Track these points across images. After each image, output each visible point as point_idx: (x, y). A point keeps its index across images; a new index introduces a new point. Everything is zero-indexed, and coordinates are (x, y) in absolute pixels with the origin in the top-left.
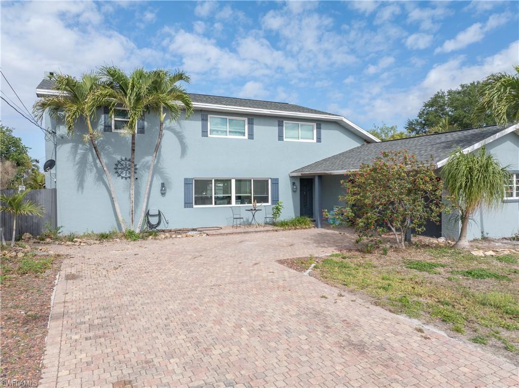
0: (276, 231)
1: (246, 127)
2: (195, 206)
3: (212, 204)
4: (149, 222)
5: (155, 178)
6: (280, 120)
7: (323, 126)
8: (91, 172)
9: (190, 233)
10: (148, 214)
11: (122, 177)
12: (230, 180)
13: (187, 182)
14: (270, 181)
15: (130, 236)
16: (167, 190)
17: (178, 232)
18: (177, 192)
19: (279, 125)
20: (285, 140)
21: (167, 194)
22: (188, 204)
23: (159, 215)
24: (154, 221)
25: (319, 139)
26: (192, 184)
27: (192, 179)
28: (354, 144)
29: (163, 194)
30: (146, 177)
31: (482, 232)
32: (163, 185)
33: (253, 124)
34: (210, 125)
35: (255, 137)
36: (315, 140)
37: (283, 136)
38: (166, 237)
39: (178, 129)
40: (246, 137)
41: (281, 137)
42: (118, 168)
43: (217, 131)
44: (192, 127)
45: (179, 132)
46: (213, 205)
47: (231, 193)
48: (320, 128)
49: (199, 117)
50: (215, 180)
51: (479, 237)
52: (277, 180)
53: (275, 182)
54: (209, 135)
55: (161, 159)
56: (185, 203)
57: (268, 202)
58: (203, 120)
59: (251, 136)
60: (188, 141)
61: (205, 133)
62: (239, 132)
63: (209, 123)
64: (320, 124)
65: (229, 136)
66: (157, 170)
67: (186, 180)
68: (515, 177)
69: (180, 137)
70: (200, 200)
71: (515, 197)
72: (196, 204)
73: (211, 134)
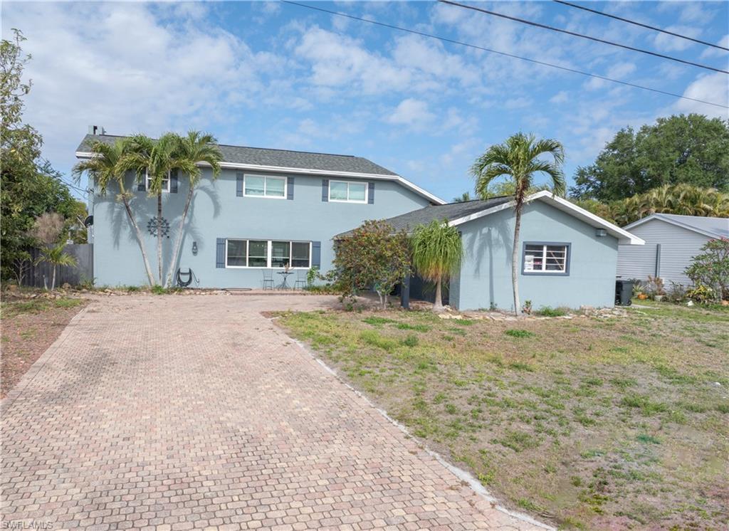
0: (304, 295)
1: (286, 186)
2: (227, 267)
3: (245, 265)
4: (179, 279)
5: (187, 237)
6: (325, 180)
7: (376, 185)
8: (125, 229)
9: (215, 292)
10: (179, 272)
11: (155, 235)
12: (267, 242)
13: (220, 243)
14: (311, 244)
15: (157, 290)
16: (199, 250)
17: (205, 290)
18: (209, 251)
19: (323, 185)
20: (329, 200)
21: (199, 253)
22: (220, 264)
23: (190, 273)
24: (185, 279)
25: (371, 200)
26: (225, 244)
27: (225, 239)
29: (195, 253)
30: (178, 235)
31: (492, 303)
32: (195, 244)
33: (293, 183)
34: (246, 184)
35: (295, 197)
36: (366, 202)
37: (327, 197)
38: (190, 294)
39: (211, 189)
40: (285, 197)
41: (325, 198)
42: (151, 227)
43: (254, 191)
44: (226, 186)
45: (213, 192)
46: (247, 267)
47: (267, 255)
48: (373, 188)
49: (235, 176)
50: (250, 242)
51: (488, 307)
52: (319, 243)
53: (317, 246)
54: (244, 195)
55: (193, 219)
56: (217, 263)
57: (308, 266)
58: (238, 179)
59: (290, 196)
60: (221, 200)
61: (239, 193)
62: (278, 192)
63: (244, 183)
64: (373, 184)
65: (266, 196)
66: (188, 229)
67: (218, 239)
68: (545, 248)
69: (214, 197)
70: (233, 260)
71: (544, 270)
72: (228, 265)
73: (246, 194)
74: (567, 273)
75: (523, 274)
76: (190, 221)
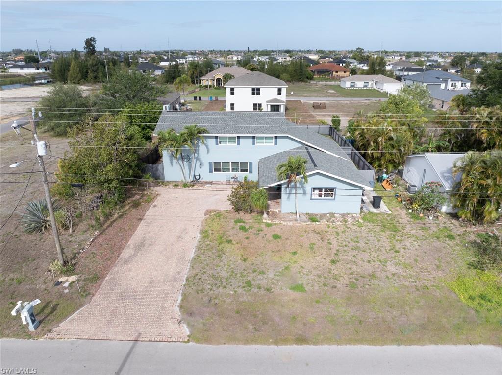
1: (236, 140)
2: (214, 172)
4: (195, 178)
5: (197, 162)
7: (278, 138)
8: (174, 159)
10: (195, 176)
11: (185, 161)
12: (229, 162)
13: (210, 164)
14: (248, 163)
15: (185, 185)
16: (202, 166)
17: (207, 183)
18: (206, 167)
19: (253, 139)
20: (256, 145)
22: (211, 172)
23: (199, 175)
24: (197, 177)
25: (276, 144)
26: (212, 164)
27: (212, 162)
28: (300, 145)
29: (201, 168)
30: (194, 161)
32: (200, 164)
33: (239, 140)
35: (240, 144)
36: (274, 144)
40: (236, 144)
41: (254, 144)
42: (183, 158)
43: (223, 142)
44: (211, 142)
46: (222, 172)
47: (230, 168)
48: (276, 139)
49: (214, 137)
50: (222, 162)
52: (252, 162)
53: (251, 164)
56: (209, 171)
57: (247, 172)
58: (215, 139)
59: (238, 144)
60: (210, 147)
61: (217, 143)
62: (233, 142)
63: (219, 139)
65: (228, 144)
66: (197, 159)
67: (209, 162)
68: (323, 190)
69: (207, 146)
70: (216, 170)
71: (323, 197)
72: (215, 171)
73: (220, 143)
74: (334, 199)
75: (311, 199)
76: (198, 155)
